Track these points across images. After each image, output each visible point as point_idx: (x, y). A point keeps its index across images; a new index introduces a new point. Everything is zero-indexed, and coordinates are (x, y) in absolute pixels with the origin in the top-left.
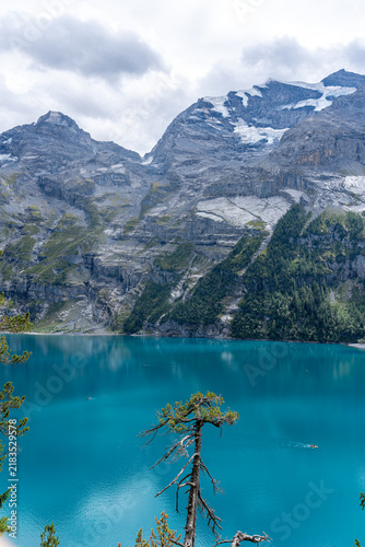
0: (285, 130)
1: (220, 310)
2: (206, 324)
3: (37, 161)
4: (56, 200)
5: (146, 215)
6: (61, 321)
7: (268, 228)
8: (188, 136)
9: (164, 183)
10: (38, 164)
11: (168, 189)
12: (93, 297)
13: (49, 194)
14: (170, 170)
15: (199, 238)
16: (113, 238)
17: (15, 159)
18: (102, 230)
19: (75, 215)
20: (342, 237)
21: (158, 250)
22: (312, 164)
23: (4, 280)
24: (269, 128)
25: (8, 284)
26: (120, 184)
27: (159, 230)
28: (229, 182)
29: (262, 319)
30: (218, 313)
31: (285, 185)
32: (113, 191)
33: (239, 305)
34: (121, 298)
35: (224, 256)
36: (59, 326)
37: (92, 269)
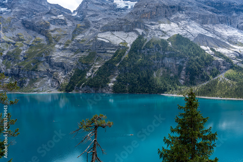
0: (136, 2)
2: (102, 87)
3: (21, 12)
4: (31, 31)
5: (75, 39)
6: (36, 87)
7: (129, 45)
8: (93, 3)
9: (83, 24)
10: (21, 14)
11: (84, 27)
12: (51, 76)
13: (27, 28)
14: (85, 19)
15: (99, 50)
16: (59, 49)
17: (9, 10)
18: (54, 45)
19: (40, 38)
20: (159, 50)
21: (80, 55)
22: (147, 18)
23: (7, 68)
24: (129, 1)
25: (9, 70)
26: (62, 24)
27: (81, 46)
28: (112, 25)
30: (107, 82)
31: (136, 27)
32: (59, 28)
33: (116, 79)
34: (64, 77)
35: (109, 57)
36: (35, 89)
37: (50, 63)
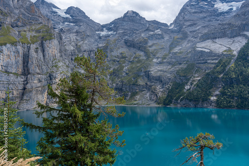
0: (242, 2)
1: (210, 94)
2: (203, 101)
3: (124, 32)
4: (132, 48)
5: (172, 52)
6: (136, 100)
7: (235, 53)
8: (190, 13)
9: (180, 36)
10: (124, 34)
11: (182, 39)
12: (149, 90)
13: (129, 46)
14: (182, 30)
15: (199, 60)
16: (157, 63)
17: (115, 33)
18: (152, 60)
19: (140, 54)
23: (113, 83)
24: (234, 3)
25: (114, 85)
26: (159, 39)
27: (178, 58)
28: (212, 32)
29: (233, 98)
30: (209, 96)
31: (244, 30)
32: (156, 42)
33: (220, 92)
34: (161, 90)
35: (211, 68)
36: (135, 102)
37: (148, 77)
